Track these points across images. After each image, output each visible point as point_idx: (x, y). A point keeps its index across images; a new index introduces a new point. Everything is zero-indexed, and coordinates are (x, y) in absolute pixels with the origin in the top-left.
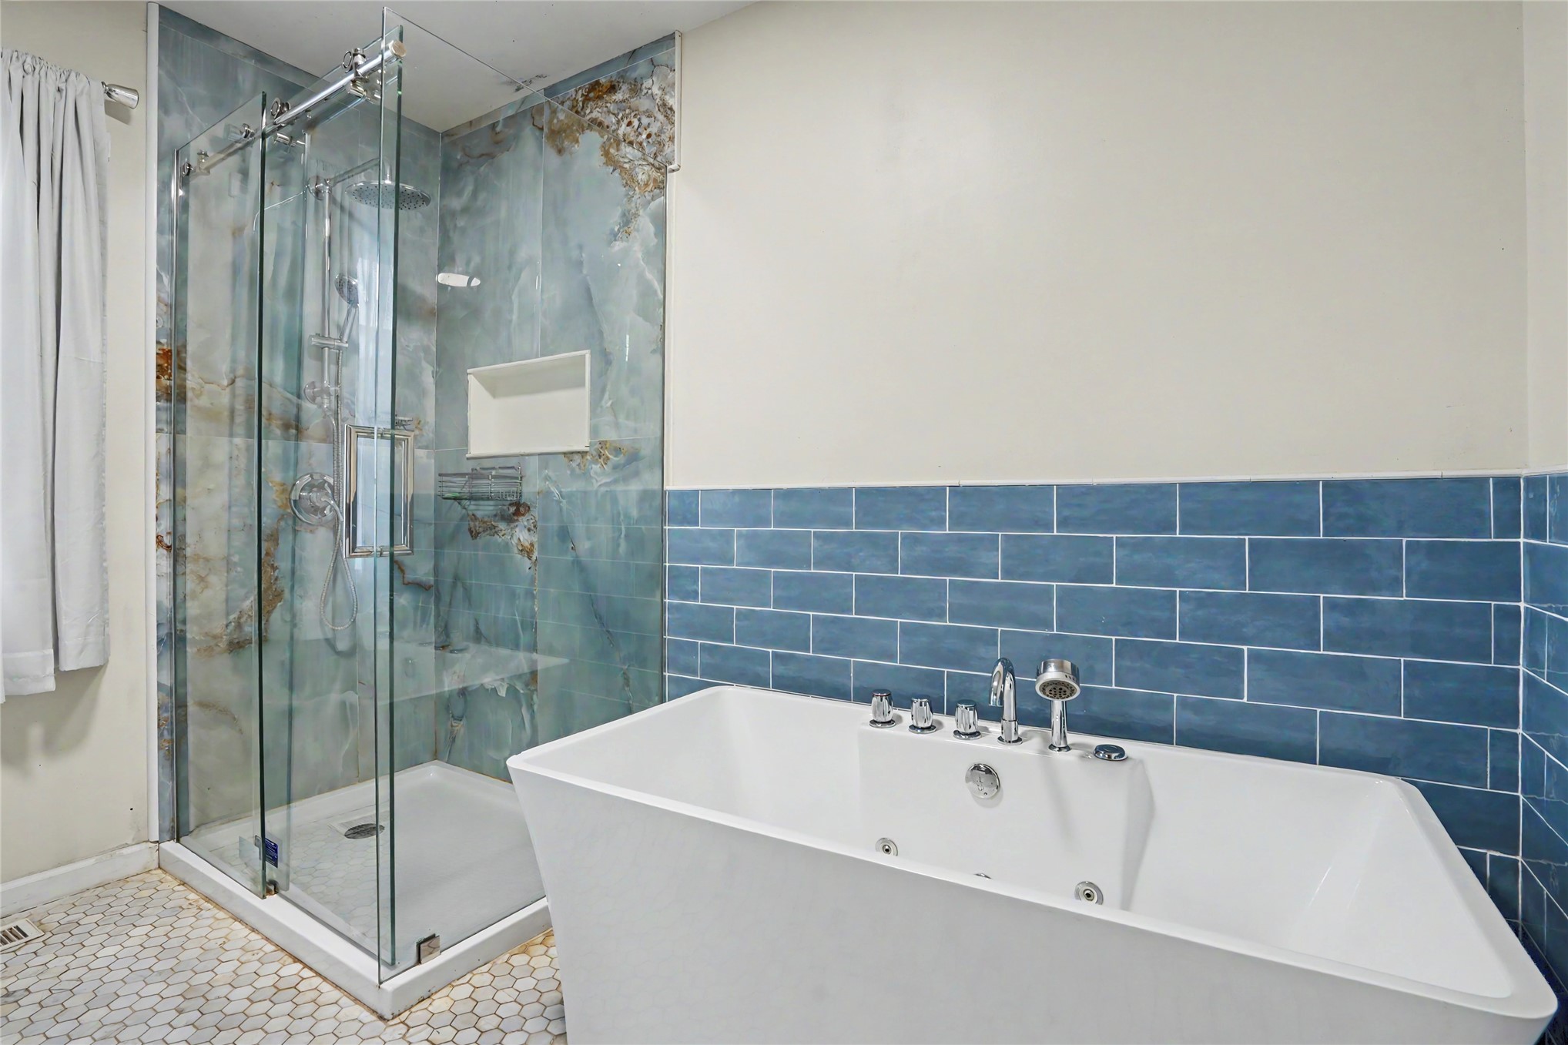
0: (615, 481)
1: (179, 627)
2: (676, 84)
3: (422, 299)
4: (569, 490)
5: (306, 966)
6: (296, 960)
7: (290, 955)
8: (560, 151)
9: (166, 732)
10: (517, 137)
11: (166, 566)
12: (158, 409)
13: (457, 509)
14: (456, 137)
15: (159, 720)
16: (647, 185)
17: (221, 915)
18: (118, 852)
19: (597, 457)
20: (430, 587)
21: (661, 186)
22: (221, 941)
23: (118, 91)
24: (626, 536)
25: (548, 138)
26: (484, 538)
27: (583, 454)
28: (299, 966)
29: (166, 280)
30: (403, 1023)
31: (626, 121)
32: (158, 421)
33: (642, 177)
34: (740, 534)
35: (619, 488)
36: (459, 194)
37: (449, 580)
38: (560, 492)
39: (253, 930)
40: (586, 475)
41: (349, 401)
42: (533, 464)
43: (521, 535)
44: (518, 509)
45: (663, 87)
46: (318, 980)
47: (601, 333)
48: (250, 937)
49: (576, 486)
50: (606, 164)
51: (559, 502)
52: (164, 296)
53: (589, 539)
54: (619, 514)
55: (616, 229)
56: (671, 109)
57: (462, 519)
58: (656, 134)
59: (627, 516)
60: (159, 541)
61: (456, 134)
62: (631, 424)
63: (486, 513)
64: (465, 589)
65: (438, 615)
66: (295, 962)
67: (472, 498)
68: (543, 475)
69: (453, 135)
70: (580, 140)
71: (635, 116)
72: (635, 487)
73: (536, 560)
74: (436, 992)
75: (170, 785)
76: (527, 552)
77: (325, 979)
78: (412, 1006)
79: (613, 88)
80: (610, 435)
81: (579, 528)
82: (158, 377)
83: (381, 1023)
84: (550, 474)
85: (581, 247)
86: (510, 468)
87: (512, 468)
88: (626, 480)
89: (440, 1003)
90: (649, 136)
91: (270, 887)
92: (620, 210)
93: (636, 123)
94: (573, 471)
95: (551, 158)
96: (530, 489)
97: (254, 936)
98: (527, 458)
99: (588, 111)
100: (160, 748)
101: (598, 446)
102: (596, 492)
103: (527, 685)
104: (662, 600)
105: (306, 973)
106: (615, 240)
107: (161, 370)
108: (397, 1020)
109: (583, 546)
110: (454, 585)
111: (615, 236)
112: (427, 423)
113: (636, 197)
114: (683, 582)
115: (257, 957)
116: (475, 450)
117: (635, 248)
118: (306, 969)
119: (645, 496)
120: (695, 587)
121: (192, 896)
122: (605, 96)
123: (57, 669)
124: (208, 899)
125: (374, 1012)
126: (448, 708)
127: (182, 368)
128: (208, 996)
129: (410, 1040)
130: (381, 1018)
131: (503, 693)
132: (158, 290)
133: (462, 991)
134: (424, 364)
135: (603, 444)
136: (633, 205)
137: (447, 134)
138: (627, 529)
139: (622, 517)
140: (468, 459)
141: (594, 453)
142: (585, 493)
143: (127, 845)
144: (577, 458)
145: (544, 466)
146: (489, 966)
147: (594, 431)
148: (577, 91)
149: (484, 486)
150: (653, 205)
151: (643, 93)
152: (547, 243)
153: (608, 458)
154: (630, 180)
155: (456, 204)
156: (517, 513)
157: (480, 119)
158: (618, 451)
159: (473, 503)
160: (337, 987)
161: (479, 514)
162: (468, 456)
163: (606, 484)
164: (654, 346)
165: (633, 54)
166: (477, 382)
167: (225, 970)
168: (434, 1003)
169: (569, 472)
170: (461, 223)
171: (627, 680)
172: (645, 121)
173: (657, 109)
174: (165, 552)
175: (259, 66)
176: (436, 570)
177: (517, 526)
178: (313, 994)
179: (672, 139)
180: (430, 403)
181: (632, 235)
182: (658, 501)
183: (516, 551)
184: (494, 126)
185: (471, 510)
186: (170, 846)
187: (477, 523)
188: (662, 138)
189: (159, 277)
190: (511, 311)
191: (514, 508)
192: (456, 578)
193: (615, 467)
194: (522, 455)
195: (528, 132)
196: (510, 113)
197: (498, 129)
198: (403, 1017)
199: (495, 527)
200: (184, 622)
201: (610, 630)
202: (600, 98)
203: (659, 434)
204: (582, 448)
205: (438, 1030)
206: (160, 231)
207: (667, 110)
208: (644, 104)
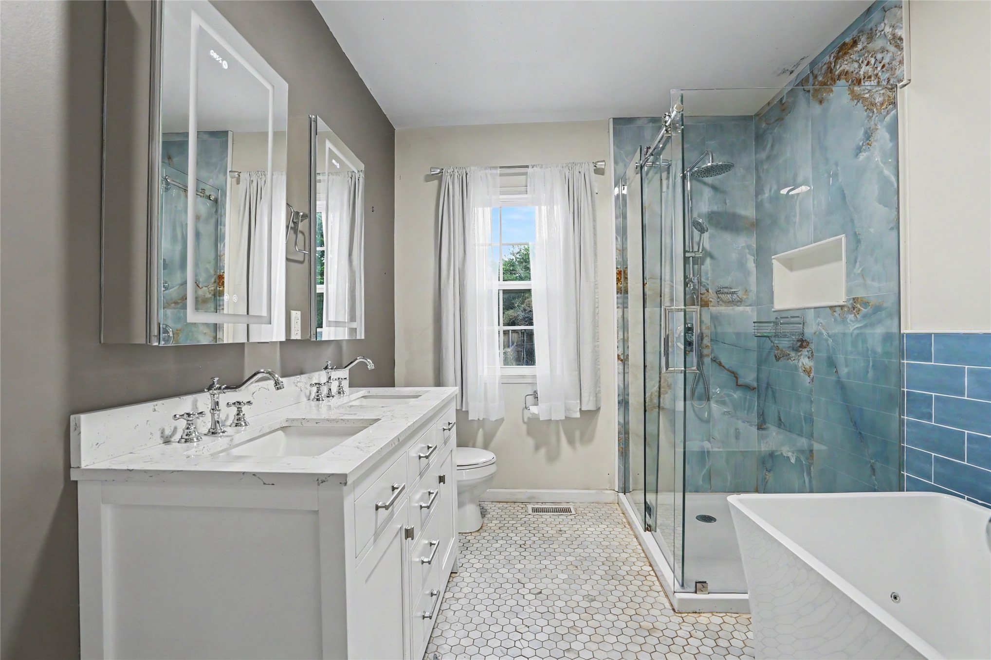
0: (865, 326)
1: (626, 397)
2: (903, 19)
3: (746, 218)
4: (833, 331)
5: (653, 570)
6: (651, 565)
7: (650, 562)
8: (821, 102)
9: (621, 444)
10: (794, 103)
11: (621, 367)
12: (617, 298)
13: (768, 344)
14: (761, 115)
15: (619, 438)
16: (882, 104)
17: (631, 532)
18: (603, 491)
19: (852, 309)
20: (754, 388)
21: (894, 104)
22: (627, 543)
23: (599, 163)
24: (873, 366)
25: (813, 96)
26: (782, 362)
27: (842, 307)
28: (651, 569)
29: (619, 239)
30: (682, 617)
31: (866, 62)
32: (617, 303)
33: (879, 99)
34: (971, 372)
35: (868, 331)
36: (764, 149)
37: (764, 385)
38: (828, 333)
39: (640, 545)
40: (844, 320)
41: (705, 284)
42: (811, 314)
43: (804, 361)
44: (802, 343)
45: (893, 25)
46: (656, 579)
47: (852, 221)
48: (637, 547)
49: (838, 329)
50: (852, 99)
51: (827, 340)
52: (618, 246)
53: (847, 366)
54: (868, 350)
55: (861, 144)
56: (901, 39)
57: (771, 349)
58: (888, 63)
59: (874, 352)
60: (619, 358)
61: (760, 114)
62: (876, 284)
63: (784, 345)
64: (772, 391)
65: (758, 405)
66: (650, 566)
67: (776, 336)
68: (817, 322)
69: (759, 115)
70: (833, 89)
71: (872, 57)
72: (879, 330)
73: (813, 378)
74: (704, 613)
75: (622, 467)
76: (808, 372)
77: (658, 579)
78: (689, 613)
79: (855, 43)
80: (861, 293)
81: (840, 358)
82: (617, 284)
83: (672, 611)
84: (821, 321)
85: (837, 164)
86: (797, 316)
87: (798, 317)
88: (872, 325)
89: (703, 619)
90: (883, 66)
91: (648, 528)
92: (863, 130)
93: (873, 61)
94: (835, 320)
95: (817, 109)
96: (810, 331)
97: (639, 547)
98: (807, 310)
99: (838, 67)
100: (619, 451)
101: (851, 301)
102: (852, 334)
103: (807, 459)
104: (900, 417)
105: (652, 573)
106: (861, 152)
107: (618, 280)
108: (680, 615)
109: (844, 371)
110: (767, 388)
111: (859, 150)
112: (751, 291)
113: (874, 117)
114: (920, 405)
115: (636, 556)
116: (778, 305)
117: (876, 155)
118: (653, 571)
119: (887, 337)
120: (929, 410)
121: (624, 520)
122: (850, 51)
123: (580, 409)
124: (629, 524)
125: (672, 605)
126: (764, 463)
127: (626, 278)
128: (614, 563)
129: (682, 627)
130: (674, 610)
131: (793, 461)
132: (616, 245)
133: (716, 620)
134: (748, 256)
135: (855, 300)
136: (872, 123)
137: (757, 115)
138: (874, 361)
139: (870, 352)
140: (773, 311)
141: (850, 306)
142: (844, 334)
143: (607, 489)
144: (837, 309)
145: (817, 316)
146: (737, 615)
147: (849, 291)
148: (830, 57)
149: (783, 329)
150: (888, 119)
151: (877, 36)
152: (815, 168)
153: (859, 310)
154: (870, 106)
155: (763, 155)
156: (801, 346)
157: (773, 99)
158: (866, 304)
159: (776, 339)
160: (662, 586)
161: (780, 346)
162: (773, 310)
163: (860, 328)
164: (891, 225)
165: (869, 11)
166: (779, 263)
167: (624, 555)
168: (701, 618)
169: (833, 320)
170: (765, 167)
171: (873, 470)
172: (879, 56)
173: (889, 43)
174: (621, 362)
175: (654, 125)
176: (758, 379)
177: (801, 355)
178: (651, 584)
179: (901, 62)
180: (753, 278)
181: (873, 145)
182: (896, 343)
183: (800, 370)
184: (781, 100)
185: (776, 343)
186: (621, 495)
187: (779, 351)
188: (893, 64)
189: (617, 239)
190: (795, 216)
191: (800, 343)
192: (768, 384)
193: (865, 316)
194: (804, 309)
195: (801, 95)
196: (790, 88)
197: (784, 101)
198: (683, 615)
199: (789, 354)
200: (628, 395)
201: (863, 433)
202: (845, 54)
203: (896, 289)
204: (841, 303)
205: (697, 631)
206: (616, 218)
207: (897, 41)
208: (878, 43)
